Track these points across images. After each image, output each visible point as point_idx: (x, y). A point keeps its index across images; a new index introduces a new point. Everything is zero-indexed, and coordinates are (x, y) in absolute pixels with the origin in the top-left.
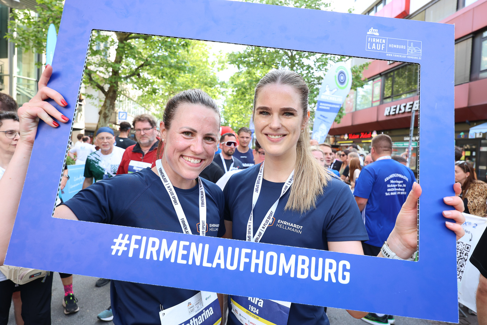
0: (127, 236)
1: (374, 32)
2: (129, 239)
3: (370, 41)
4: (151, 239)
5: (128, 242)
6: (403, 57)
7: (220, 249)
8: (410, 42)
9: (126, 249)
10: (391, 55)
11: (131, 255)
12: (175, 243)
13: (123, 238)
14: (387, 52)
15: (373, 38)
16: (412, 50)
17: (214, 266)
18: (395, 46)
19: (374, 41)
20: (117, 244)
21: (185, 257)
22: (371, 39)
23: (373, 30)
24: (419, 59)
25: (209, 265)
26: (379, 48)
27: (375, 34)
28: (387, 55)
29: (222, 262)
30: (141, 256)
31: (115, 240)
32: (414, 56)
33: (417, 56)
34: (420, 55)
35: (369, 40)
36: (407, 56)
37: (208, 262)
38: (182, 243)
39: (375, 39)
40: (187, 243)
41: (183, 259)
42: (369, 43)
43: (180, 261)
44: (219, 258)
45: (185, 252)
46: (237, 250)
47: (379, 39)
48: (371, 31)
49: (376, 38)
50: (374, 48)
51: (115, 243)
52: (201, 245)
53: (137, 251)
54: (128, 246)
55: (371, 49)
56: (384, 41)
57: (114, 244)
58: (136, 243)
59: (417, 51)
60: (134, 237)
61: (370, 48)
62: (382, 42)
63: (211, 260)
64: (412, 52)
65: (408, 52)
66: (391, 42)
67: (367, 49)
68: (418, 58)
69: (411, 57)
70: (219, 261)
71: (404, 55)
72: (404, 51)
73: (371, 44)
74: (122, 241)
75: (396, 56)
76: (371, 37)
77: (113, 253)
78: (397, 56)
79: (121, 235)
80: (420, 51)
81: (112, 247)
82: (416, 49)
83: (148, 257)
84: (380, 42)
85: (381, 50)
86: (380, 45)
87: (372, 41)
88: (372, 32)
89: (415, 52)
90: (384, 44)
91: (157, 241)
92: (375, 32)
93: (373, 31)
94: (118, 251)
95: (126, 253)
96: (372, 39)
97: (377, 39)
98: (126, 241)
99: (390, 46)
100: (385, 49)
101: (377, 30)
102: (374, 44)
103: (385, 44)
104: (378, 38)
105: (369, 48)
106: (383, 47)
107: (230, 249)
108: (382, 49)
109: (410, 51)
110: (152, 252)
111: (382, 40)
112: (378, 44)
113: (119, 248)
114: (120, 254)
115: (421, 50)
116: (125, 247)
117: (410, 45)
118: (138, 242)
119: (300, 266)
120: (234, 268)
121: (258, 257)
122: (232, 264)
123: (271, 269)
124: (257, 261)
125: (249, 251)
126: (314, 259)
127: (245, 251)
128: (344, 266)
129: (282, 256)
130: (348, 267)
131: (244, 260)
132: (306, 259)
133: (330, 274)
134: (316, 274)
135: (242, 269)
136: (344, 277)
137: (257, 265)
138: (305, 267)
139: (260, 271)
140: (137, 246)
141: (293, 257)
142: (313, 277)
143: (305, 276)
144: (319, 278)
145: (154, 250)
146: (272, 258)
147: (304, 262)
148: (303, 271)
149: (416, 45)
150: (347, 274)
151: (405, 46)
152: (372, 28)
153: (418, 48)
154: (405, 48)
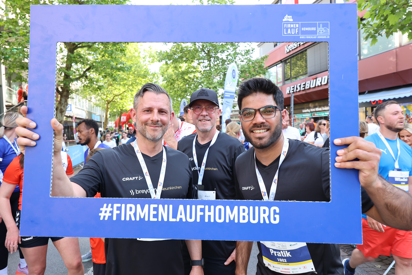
0: (110, 205)
2: (112, 207)
4: (129, 206)
5: (111, 209)
6: (314, 37)
7: (181, 207)
8: (319, 24)
9: (110, 214)
10: (304, 37)
11: (115, 218)
12: (146, 206)
13: (107, 207)
14: (300, 35)
15: (288, 24)
16: (321, 31)
17: (178, 220)
18: (307, 29)
20: (103, 212)
21: (156, 216)
22: (286, 25)
25: (174, 220)
26: (293, 32)
27: (290, 20)
28: (301, 37)
29: (183, 217)
30: (123, 219)
31: (101, 209)
32: (323, 36)
33: (325, 36)
34: (329, 34)
35: (285, 26)
36: (317, 36)
37: (173, 217)
38: (152, 206)
39: (290, 25)
40: (156, 206)
41: (154, 217)
42: (285, 29)
43: (152, 219)
44: (181, 214)
45: (155, 213)
46: (194, 207)
47: (293, 25)
48: (286, 18)
50: (289, 33)
51: (102, 211)
52: (166, 206)
53: (119, 216)
54: (111, 212)
55: (287, 34)
56: (297, 26)
58: (117, 210)
59: (325, 31)
60: (116, 205)
61: (286, 33)
62: (296, 26)
63: (175, 216)
64: (321, 32)
65: (318, 33)
66: (303, 26)
67: (284, 34)
68: (327, 37)
69: (321, 37)
70: (181, 217)
71: (315, 36)
72: (315, 33)
73: (287, 29)
74: (106, 209)
75: (308, 38)
76: (286, 24)
77: (101, 219)
79: (105, 205)
81: (100, 214)
82: (325, 29)
83: (128, 219)
84: (295, 27)
85: (295, 34)
86: (294, 29)
87: (287, 27)
89: (324, 32)
90: (297, 28)
91: (133, 206)
92: (289, 18)
93: (288, 18)
94: (104, 217)
95: (111, 217)
96: (287, 25)
97: (291, 25)
98: (109, 209)
99: (303, 29)
100: (298, 33)
101: (291, 16)
102: (289, 30)
105: (285, 33)
106: (297, 31)
107: (188, 207)
108: (296, 33)
109: (320, 31)
110: (130, 215)
111: (296, 25)
112: (292, 29)
113: (105, 214)
114: (106, 219)
115: (329, 30)
116: (109, 213)
117: (319, 27)
118: (119, 209)
119: (242, 214)
120: (193, 220)
121: (209, 211)
122: (191, 218)
123: (220, 218)
124: (209, 214)
125: (203, 207)
126: (251, 208)
127: (199, 207)
128: (275, 211)
129: (228, 207)
130: (278, 211)
131: (199, 214)
132: (246, 208)
133: (264, 218)
134: (254, 219)
135: (198, 220)
136: (275, 219)
137: (209, 216)
138: (246, 214)
139: (212, 220)
140: (118, 212)
141: (236, 208)
142: (252, 221)
143: (246, 221)
144: (256, 221)
145: (132, 213)
146: (220, 210)
147: (244, 211)
148: (244, 218)
149: (325, 25)
150: (277, 217)
151: (315, 28)
152: (287, 15)
153: (326, 28)
154: (315, 30)
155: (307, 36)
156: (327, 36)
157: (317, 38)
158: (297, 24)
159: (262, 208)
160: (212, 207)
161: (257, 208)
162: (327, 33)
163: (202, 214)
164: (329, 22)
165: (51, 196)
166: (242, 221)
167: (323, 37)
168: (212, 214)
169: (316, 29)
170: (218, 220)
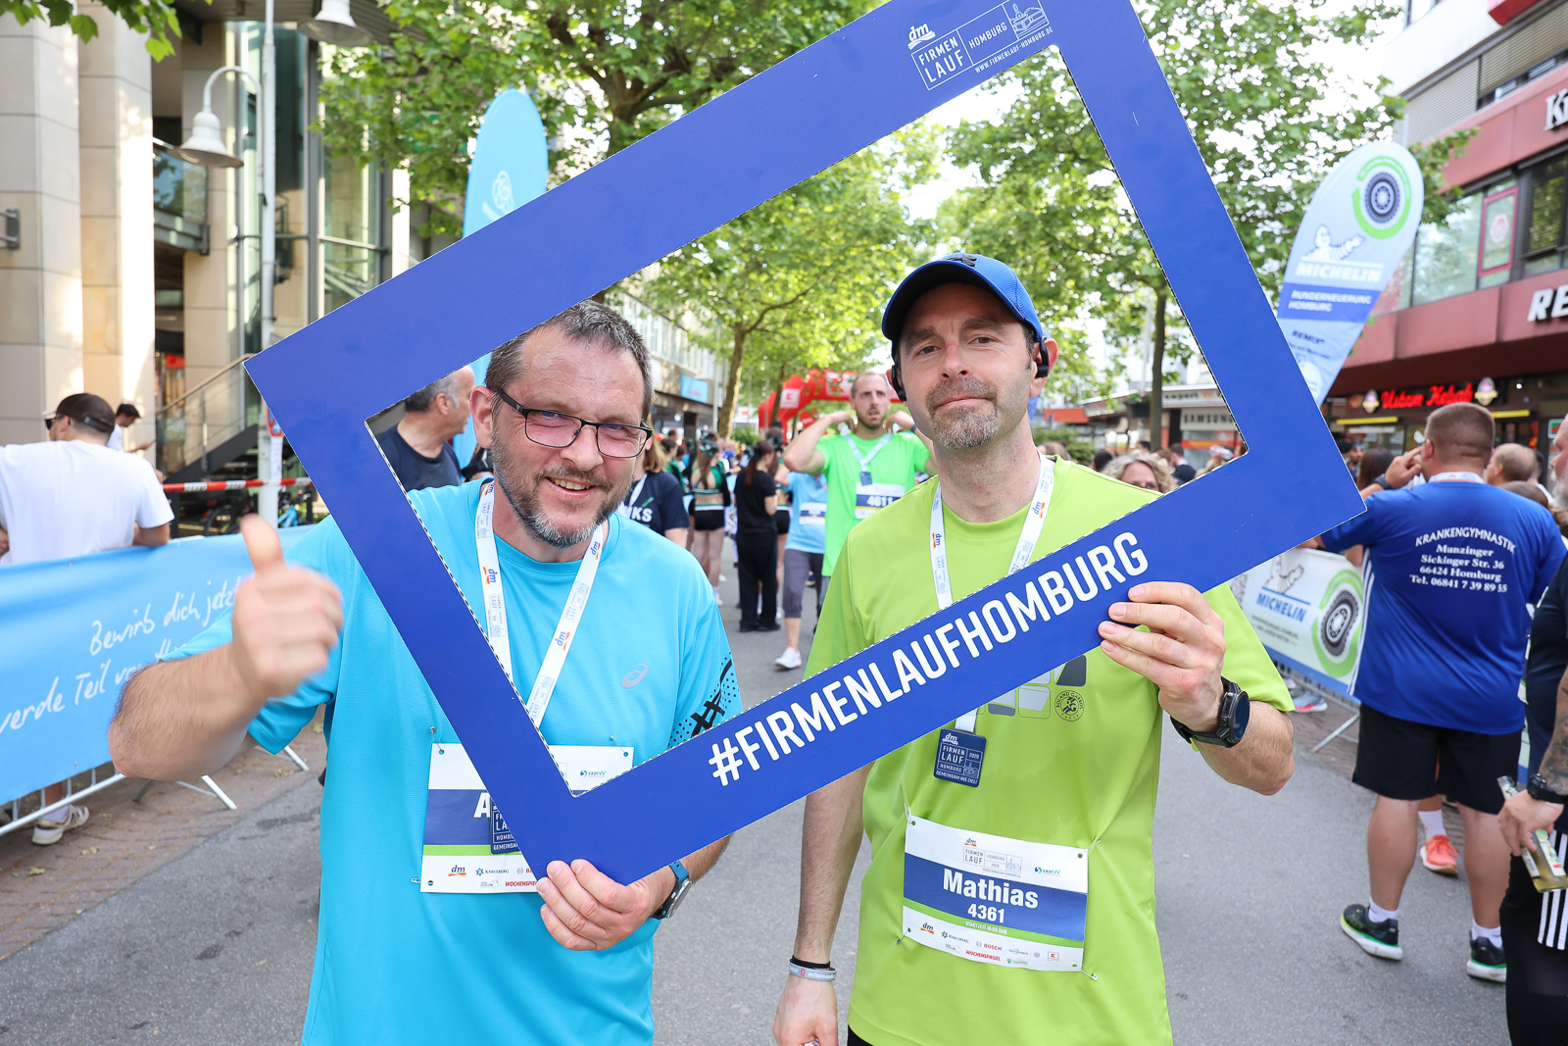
0: (727, 742)
1: (921, 35)
2: (734, 743)
3: (925, 61)
4: (771, 720)
5: (736, 749)
6: (1012, 52)
7: (899, 656)
8: (1009, 6)
9: (740, 762)
10: (986, 65)
11: (755, 765)
12: (815, 698)
13: (722, 750)
14: (973, 65)
15: (927, 50)
16: (1022, 22)
17: (907, 689)
18: (983, 38)
19: (933, 55)
20: (720, 765)
21: (849, 708)
22: (924, 57)
23: (916, 32)
24: (1048, 33)
25: (898, 693)
26: (952, 67)
27: (927, 37)
28: (977, 70)
29: (915, 674)
30: (775, 756)
31: (711, 762)
32: (1033, 35)
33: (1040, 31)
34: (1046, 22)
35: (922, 60)
36: (1019, 43)
37: (892, 691)
38: (828, 691)
39: (932, 50)
40: (837, 685)
41: (846, 714)
42: (926, 69)
43: (844, 720)
44: (907, 672)
45: (844, 701)
46: (928, 639)
47: (941, 45)
48: (915, 36)
49: (933, 47)
50: (942, 74)
51: (715, 765)
52: (861, 673)
53: (762, 754)
54: (740, 755)
55: (938, 80)
56: (954, 42)
57: (715, 767)
58: (750, 744)
59: (1035, 17)
60: (740, 736)
61: (935, 79)
62: (950, 46)
63: (894, 683)
65: (1018, 32)
66: (968, 34)
67: (931, 85)
68: (1045, 32)
69: (1030, 41)
70: (910, 677)
71: (1012, 47)
72: (1008, 37)
73: (931, 66)
74: (724, 755)
75: (996, 61)
76: (922, 52)
77: (725, 782)
78: (1000, 58)
79: (715, 747)
80: (1040, 15)
81: (716, 774)
82: (1030, 13)
83: (787, 750)
84: (948, 50)
85: (958, 68)
86: (950, 57)
87: (928, 61)
88: (917, 37)
89: (1031, 22)
90: (956, 49)
91: (783, 715)
92: (923, 32)
93: (919, 35)
94: (729, 774)
95: (745, 768)
96: (925, 54)
97: (936, 48)
98: (730, 751)
99: (972, 44)
100: (965, 60)
101: (925, 25)
102: (937, 64)
103: (960, 46)
104: (938, 44)
105: (932, 80)
106: (959, 59)
107: (915, 646)
108: (961, 64)
109: (1020, 26)
110: (787, 738)
111: (949, 43)
112: (945, 59)
113: (727, 768)
114: (736, 776)
115: (1042, 10)
116: (736, 760)
117: (1013, 15)
118: (753, 738)
119: (1051, 594)
120: (942, 669)
121: (970, 627)
122: (935, 667)
123: (1004, 631)
124: (974, 634)
125: (949, 627)
126: (1067, 567)
127: (940, 633)
128: (1125, 544)
129: (1010, 597)
130: (1133, 540)
131: (949, 647)
132: (1055, 575)
133: (1108, 574)
134: (1086, 590)
135: (955, 663)
136: (1135, 563)
137: (977, 641)
138: (1060, 589)
139: (989, 646)
140: (756, 746)
141: (1030, 587)
142: (1083, 597)
143: (1069, 603)
144: (1094, 591)
145: (789, 731)
146: (994, 612)
147: (1052, 584)
148: (1061, 600)
150: (1138, 554)
151: (1003, 23)
152: (912, 27)
153: (1033, 8)
154: (1005, 29)
155: (993, 57)
156: (1044, 29)
158: (951, 40)
159: (1092, 555)
160: (973, 616)
161: (1080, 561)
162: (1042, 22)
163: (956, 643)
166: (1059, 610)
167: (1036, 36)
168: (980, 631)
169: (1008, 24)
170: (1001, 639)
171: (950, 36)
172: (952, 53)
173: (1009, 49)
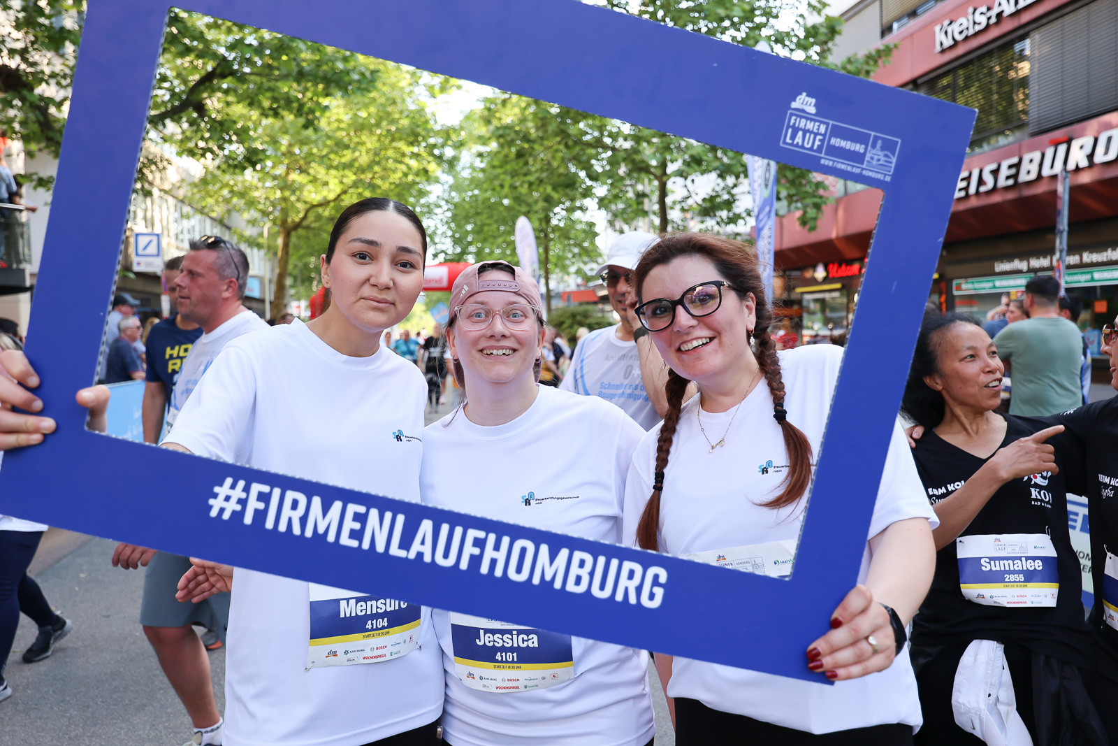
0: (241, 484)
1: (806, 104)
2: (247, 489)
3: (795, 124)
4: (291, 495)
5: (243, 495)
6: (854, 170)
7: (426, 526)
8: (876, 138)
9: (238, 508)
10: (831, 164)
11: (248, 519)
12: (337, 506)
13: (233, 487)
14: (822, 155)
15: (801, 117)
16: (876, 157)
17: (412, 555)
18: (843, 144)
19: (802, 124)
20: (221, 497)
21: (357, 535)
22: (796, 120)
23: (804, 100)
24: (886, 180)
25: (402, 554)
26: (808, 143)
27: (808, 109)
28: (823, 161)
29: (427, 550)
30: (269, 524)
31: (217, 489)
32: (877, 172)
33: (882, 173)
34: (890, 172)
35: (793, 121)
36: (863, 169)
37: (401, 547)
38: (353, 508)
39: (804, 121)
40: (362, 509)
41: (351, 537)
42: (790, 130)
43: (345, 540)
44: (423, 543)
45: (357, 526)
46: (459, 531)
47: (813, 123)
48: (801, 101)
49: (807, 119)
50: (798, 143)
51: (218, 494)
52: (388, 515)
53: (260, 515)
54: (243, 502)
55: (792, 144)
56: (823, 129)
57: (215, 496)
58: (258, 500)
59: (886, 161)
60: (256, 488)
61: (790, 142)
62: (818, 129)
63: (406, 543)
64: (875, 162)
65: (868, 161)
66: (836, 132)
67: (785, 142)
68: (885, 177)
69: (870, 174)
70: (421, 549)
71: (857, 166)
72: (858, 158)
73: (796, 130)
74: (230, 492)
75: (840, 166)
76: (797, 116)
77: (214, 513)
78: (843, 167)
80: (891, 163)
81: (211, 501)
82: (886, 156)
83: (282, 527)
84: (815, 131)
85: (811, 149)
86: (812, 136)
87: (797, 125)
88: (802, 103)
89: (881, 162)
90: (820, 134)
91: (302, 499)
92: (809, 104)
93: (805, 102)
94: (222, 510)
95: (238, 516)
96: (798, 119)
98: (238, 493)
99: (833, 141)
100: (820, 147)
101: (814, 101)
102: (800, 133)
103: (824, 135)
104: (811, 120)
105: (788, 140)
106: (817, 143)
107: (445, 528)
108: (815, 147)
109: (872, 158)
110: (290, 520)
111: (819, 126)
112: (808, 135)
113: (225, 505)
114: (226, 516)
115: (894, 160)
116: (237, 503)
117: (874, 146)
118: (264, 498)
119: (575, 570)
120: (450, 562)
121: (497, 547)
122: (446, 555)
123: (519, 570)
124: (495, 555)
125: (481, 534)
126: (602, 560)
127: (473, 534)
128: (656, 577)
129: (544, 549)
130: (663, 578)
131: (470, 550)
132: (589, 558)
133: (626, 589)
134: (602, 587)
135: (464, 565)
136: (652, 596)
137: (493, 562)
138: (584, 573)
139: (498, 572)
140: (261, 506)
141: (564, 553)
142: (596, 592)
143: (581, 589)
144: (606, 594)
145: (296, 515)
146: (523, 551)
147: (582, 564)
148: (578, 580)
149: (888, 147)
150: (659, 592)
151: (863, 146)
152: (804, 94)
153: (889, 154)
154: (862, 151)
155: (839, 162)
156: (885, 175)
157: (861, 174)
158: (822, 126)
159: (627, 565)
161: (615, 563)
162: (888, 169)
163: (477, 551)
164: (900, 141)
165: (86, 428)
166: (571, 587)
167: (877, 174)
168: (501, 556)
169: (866, 149)
170: (512, 575)
171: (824, 123)
172: (816, 134)
173: (853, 166)
